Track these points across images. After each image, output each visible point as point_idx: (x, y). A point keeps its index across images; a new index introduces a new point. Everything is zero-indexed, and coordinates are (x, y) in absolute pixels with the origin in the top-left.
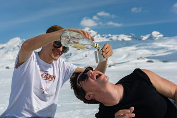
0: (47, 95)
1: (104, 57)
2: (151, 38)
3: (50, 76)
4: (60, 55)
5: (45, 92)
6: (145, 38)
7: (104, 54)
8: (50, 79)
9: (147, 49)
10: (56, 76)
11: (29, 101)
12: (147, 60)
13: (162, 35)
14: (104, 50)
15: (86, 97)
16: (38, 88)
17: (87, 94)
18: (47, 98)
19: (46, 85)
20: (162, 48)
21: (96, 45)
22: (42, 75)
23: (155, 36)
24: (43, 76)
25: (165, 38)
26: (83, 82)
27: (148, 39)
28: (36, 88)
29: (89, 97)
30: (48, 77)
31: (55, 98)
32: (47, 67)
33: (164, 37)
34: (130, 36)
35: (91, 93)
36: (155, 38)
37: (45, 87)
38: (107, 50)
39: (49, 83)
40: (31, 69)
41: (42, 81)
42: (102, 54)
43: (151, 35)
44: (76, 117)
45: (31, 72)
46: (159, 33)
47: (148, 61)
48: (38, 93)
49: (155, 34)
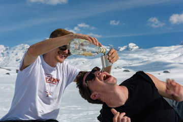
0: (51, 98)
1: (110, 62)
2: (128, 49)
3: (54, 80)
4: (66, 57)
5: (49, 96)
6: (122, 49)
7: (110, 58)
8: (54, 82)
9: (124, 59)
10: (60, 79)
11: (33, 104)
12: (123, 69)
13: (137, 47)
14: (110, 55)
15: (92, 97)
16: (43, 91)
17: (93, 94)
18: (51, 101)
19: (50, 88)
20: (137, 59)
21: (102, 51)
22: (46, 78)
23: (131, 47)
24: (48, 80)
25: (141, 49)
26: (90, 81)
27: (125, 50)
28: (40, 91)
29: (95, 96)
30: (52, 81)
31: (58, 101)
32: (52, 71)
33: (139, 48)
34: (109, 47)
35: (97, 93)
36: (132, 49)
37: (49, 90)
38: (113, 55)
39: (53, 86)
40: (37, 72)
41: (47, 84)
42: (108, 59)
43: (128, 46)
44: (64, 121)
45: (35, 75)
46: (135, 45)
47: (125, 71)
48: (42, 96)
49: (131, 45)
